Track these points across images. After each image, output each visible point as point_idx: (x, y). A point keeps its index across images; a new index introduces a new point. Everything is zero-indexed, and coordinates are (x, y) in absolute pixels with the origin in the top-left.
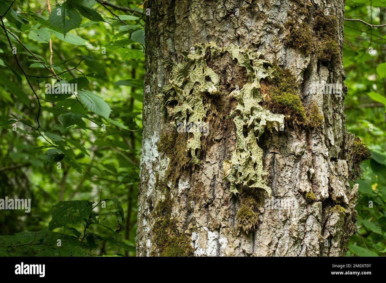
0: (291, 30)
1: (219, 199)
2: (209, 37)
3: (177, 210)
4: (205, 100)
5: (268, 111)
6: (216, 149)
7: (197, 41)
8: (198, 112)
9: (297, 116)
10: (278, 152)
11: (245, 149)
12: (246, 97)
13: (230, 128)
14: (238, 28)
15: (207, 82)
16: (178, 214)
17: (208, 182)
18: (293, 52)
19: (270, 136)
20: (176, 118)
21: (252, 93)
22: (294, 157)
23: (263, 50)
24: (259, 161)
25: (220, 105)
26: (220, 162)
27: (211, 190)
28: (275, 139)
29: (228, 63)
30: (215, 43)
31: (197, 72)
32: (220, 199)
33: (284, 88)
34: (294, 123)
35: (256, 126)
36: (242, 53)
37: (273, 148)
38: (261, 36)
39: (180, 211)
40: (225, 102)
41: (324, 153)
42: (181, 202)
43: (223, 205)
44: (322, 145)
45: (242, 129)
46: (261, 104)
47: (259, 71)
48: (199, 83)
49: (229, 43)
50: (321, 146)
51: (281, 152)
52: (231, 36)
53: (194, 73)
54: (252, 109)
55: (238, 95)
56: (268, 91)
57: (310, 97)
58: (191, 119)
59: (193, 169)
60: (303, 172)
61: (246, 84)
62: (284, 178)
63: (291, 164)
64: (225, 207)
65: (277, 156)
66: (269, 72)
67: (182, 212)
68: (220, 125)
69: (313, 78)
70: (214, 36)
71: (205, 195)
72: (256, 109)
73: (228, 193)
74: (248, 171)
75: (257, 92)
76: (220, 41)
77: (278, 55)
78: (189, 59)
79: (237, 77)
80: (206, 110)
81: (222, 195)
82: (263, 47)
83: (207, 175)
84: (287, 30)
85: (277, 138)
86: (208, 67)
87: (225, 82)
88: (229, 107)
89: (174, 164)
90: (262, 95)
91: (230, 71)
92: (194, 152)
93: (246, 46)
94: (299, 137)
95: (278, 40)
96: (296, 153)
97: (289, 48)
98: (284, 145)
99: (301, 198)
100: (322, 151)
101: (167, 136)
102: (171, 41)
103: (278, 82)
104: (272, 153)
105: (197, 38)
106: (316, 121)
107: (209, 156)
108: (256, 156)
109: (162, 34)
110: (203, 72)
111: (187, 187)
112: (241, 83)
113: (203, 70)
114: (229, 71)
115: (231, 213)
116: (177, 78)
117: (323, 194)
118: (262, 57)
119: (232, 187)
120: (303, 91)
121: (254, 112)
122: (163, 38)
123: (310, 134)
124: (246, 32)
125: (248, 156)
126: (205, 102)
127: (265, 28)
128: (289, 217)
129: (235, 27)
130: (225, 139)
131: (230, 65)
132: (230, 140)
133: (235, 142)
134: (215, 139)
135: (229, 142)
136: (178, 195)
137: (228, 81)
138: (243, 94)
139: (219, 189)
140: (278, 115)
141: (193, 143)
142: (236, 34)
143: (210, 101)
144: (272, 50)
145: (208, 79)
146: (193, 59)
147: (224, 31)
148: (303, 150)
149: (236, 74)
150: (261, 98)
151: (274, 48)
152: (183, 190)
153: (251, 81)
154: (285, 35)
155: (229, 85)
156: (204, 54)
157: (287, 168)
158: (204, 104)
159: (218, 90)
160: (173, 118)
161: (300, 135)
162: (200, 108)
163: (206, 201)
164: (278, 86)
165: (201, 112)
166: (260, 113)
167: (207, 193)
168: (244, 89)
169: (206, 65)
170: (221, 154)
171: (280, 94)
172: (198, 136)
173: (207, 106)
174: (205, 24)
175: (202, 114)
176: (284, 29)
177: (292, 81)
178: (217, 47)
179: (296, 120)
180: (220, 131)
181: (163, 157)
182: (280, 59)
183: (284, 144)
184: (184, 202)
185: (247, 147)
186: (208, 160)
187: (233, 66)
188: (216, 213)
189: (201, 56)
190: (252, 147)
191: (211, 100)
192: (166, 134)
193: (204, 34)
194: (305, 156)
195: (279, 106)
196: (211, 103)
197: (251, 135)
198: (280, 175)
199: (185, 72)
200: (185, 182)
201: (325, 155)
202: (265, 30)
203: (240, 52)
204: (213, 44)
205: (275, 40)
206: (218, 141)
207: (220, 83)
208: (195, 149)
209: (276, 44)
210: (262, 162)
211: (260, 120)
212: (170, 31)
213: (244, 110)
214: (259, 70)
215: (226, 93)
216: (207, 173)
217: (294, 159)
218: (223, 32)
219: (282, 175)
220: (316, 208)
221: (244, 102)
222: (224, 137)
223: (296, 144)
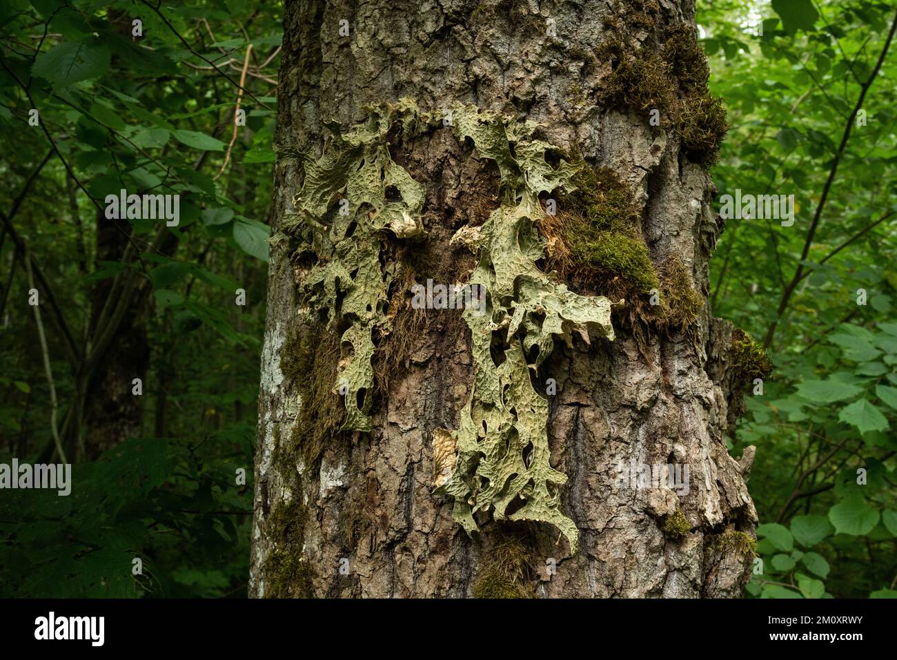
0: (615, 65)
1: (424, 533)
2: (399, 89)
3: (316, 541)
4: (387, 252)
5: (563, 288)
6: (415, 388)
7: (370, 98)
8: (366, 285)
9: (642, 300)
10: (589, 403)
11: (499, 404)
12: (498, 246)
13: (453, 330)
14: (474, 58)
15: (390, 204)
16: (319, 554)
17: (393, 483)
18: (621, 124)
19: (566, 357)
20: (313, 299)
21: (515, 234)
22: (633, 415)
23: (541, 117)
24: (540, 436)
25: (426, 267)
26: (425, 426)
27: (400, 503)
28: (580, 365)
29: (446, 151)
30: (415, 99)
31: (366, 176)
32: (427, 534)
33: (603, 220)
34: (633, 319)
35: (533, 333)
36: (486, 123)
37: (573, 391)
38: (535, 79)
39: (322, 545)
40: (438, 258)
41: (704, 395)
42: (326, 521)
43: (434, 552)
44: (699, 373)
45: (489, 343)
46: (540, 264)
47: (534, 174)
48: (371, 206)
49: (449, 98)
50: (696, 377)
51: (595, 401)
52: (455, 80)
53: (358, 181)
54: (518, 282)
55: (476, 238)
56: (560, 227)
57: (663, 242)
58: (349, 307)
59: (355, 440)
60: (654, 455)
61: (496, 208)
62: (605, 477)
63: (625, 434)
64: (440, 560)
65: (588, 414)
66: (560, 175)
67: (327, 548)
68: (425, 322)
69: (671, 194)
70: (412, 82)
71: (384, 517)
72: (529, 281)
73: (447, 520)
74: (508, 470)
75: (529, 232)
76: (426, 96)
77: (584, 131)
78: (346, 144)
79: (473, 189)
80: (389, 279)
81: (430, 522)
82: (543, 110)
83: (391, 461)
84: (604, 66)
85: (587, 363)
86: (393, 164)
87: (439, 204)
88: (451, 272)
89: (311, 414)
90: (545, 240)
91: (454, 172)
92: (355, 399)
93: (497, 106)
94: (647, 356)
95: (581, 92)
96: (639, 403)
97: (611, 112)
98: (604, 380)
99: (652, 529)
100: (701, 389)
101: (299, 339)
102: (312, 107)
103: (585, 203)
104: (572, 404)
105: (370, 92)
106: (687, 311)
107: (397, 408)
108: (529, 423)
109: (296, 92)
110: (383, 177)
111: (340, 483)
112: (484, 207)
113: (383, 171)
114: (451, 173)
115: (458, 574)
116: (315, 193)
117: (709, 515)
118: (539, 135)
119: (459, 506)
120: (646, 228)
121: (523, 289)
122: (298, 102)
123: (669, 345)
124: (495, 70)
125: (506, 424)
126: (387, 259)
127: (545, 59)
128: (621, 588)
129: (467, 58)
130: (439, 359)
131: (453, 156)
132: (453, 366)
133: (469, 371)
134: (411, 361)
135: (451, 370)
136: (319, 503)
137: (448, 200)
138: (491, 238)
139: (423, 505)
140: (592, 298)
141: (351, 373)
142: (468, 76)
143: (398, 254)
144: (565, 117)
145: (393, 194)
146: (356, 143)
147: (437, 70)
148: (656, 392)
149: (468, 182)
150: (540, 249)
151: (570, 111)
152: (329, 492)
153: (511, 199)
154: (599, 77)
155: (450, 212)
156: (384, 130)
157: (613, 448)
158: (383, 262)
159: (418, 225)
160: (307, 299)
161: (647, 351)
162: (373, 275)
163: (387, 534)
164: (585, 215)
165: (374, 285)
166: (542, 294)
167: (390, 512)
168: (493, 222)
169: (390, 158)
170: (428, 402)
171: (593, 237)
172: (365, 352)
173: (390, 268)
174: (389, 57)
175: (379, 290)
176: (597, 61)
177: (622, 200)
178: (418, 110)
179: (638, 310)
180: (425, 339)
181: (288, 392)
182: (588, 141)
183: (604, 377)
184: (332, 521)
185: (504, 396)
186: (393, 417)
187: (460, 161)
188: (415, 573)
189: (378, 135)
190: (519, 393)
191: (403, 254)
192: (298, 333)
193: (386, 81)
194: (659, 411)
195: (590, 271)
196: (402, 260)
197: (513, 357)
198: (594, 468)
199: (336, 178)
200: (336, 468)
201: (707, 401)
202: (547, 65)
203: (480, 121)
204: (407, 102)
205: (574, 92)
206: (422, 366)
207: (425, 207)
208: (356, 389)
209: (576, 101)
210: (546, 438)
211: (544, 315)
212: (312, 83)
213: (493, 284)
214: (532, 170)
215: (443, 234)
216: (391, 457)
217: (633, 419)
218: (435, 72)
219: (600, 467)
220: (690, 557)
221: (495, 261)
222: (438, 355)
223: (637, 377)
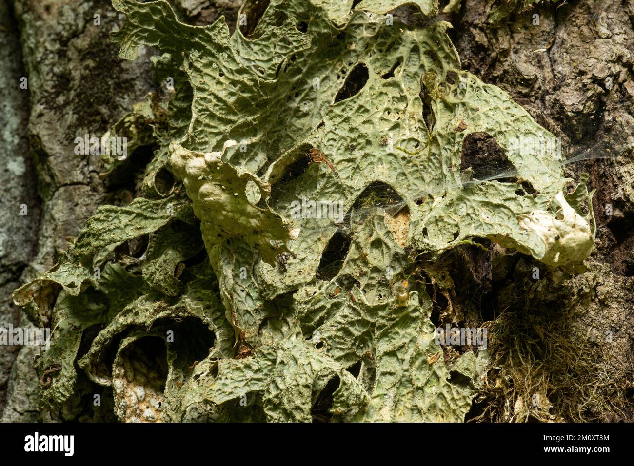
31: (377, 111)
53: (357, 121)
113: (426, 99)
